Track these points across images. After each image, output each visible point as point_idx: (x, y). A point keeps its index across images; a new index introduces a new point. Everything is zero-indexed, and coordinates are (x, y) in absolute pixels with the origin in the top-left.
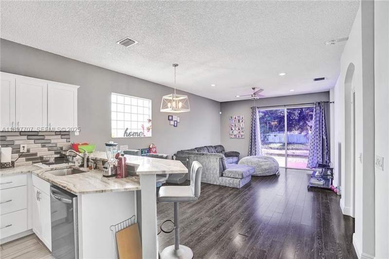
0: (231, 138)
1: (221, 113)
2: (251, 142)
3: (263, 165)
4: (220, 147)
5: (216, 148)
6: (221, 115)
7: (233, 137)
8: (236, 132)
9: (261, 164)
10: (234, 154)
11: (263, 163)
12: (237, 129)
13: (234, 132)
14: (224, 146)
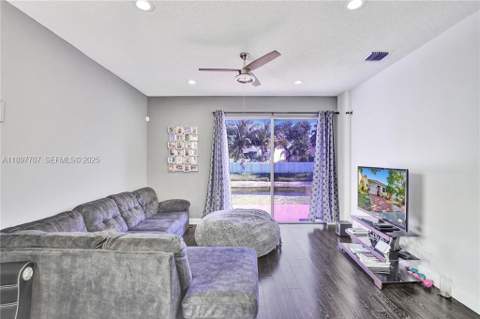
0: (171, 172)
1: (148, 119)
2: (212, 180)
3: (258, 234)
4: (146, 193)
5: (138, 197)
6: (148, 122)
7: (175, 169)
8: (180, 160)
9: (255, 232)
10: (180, 207)
11: (258, 230)
12: (183, 153)
13: (177, 159)
14: (156, 190)
